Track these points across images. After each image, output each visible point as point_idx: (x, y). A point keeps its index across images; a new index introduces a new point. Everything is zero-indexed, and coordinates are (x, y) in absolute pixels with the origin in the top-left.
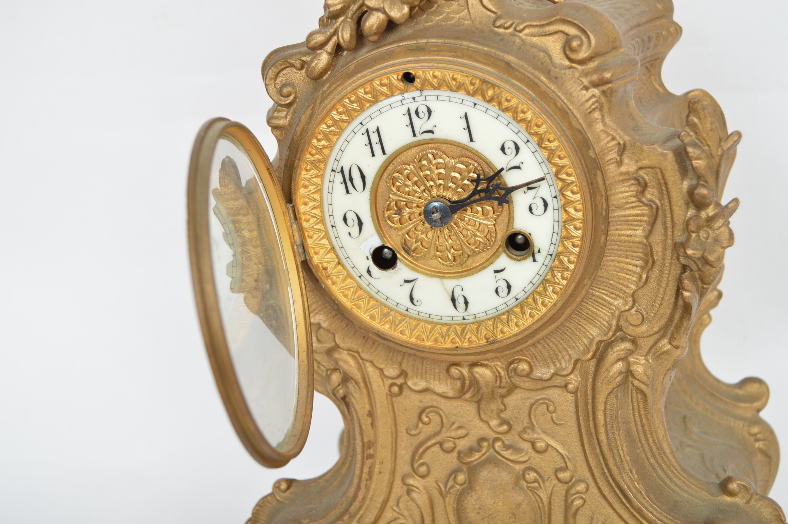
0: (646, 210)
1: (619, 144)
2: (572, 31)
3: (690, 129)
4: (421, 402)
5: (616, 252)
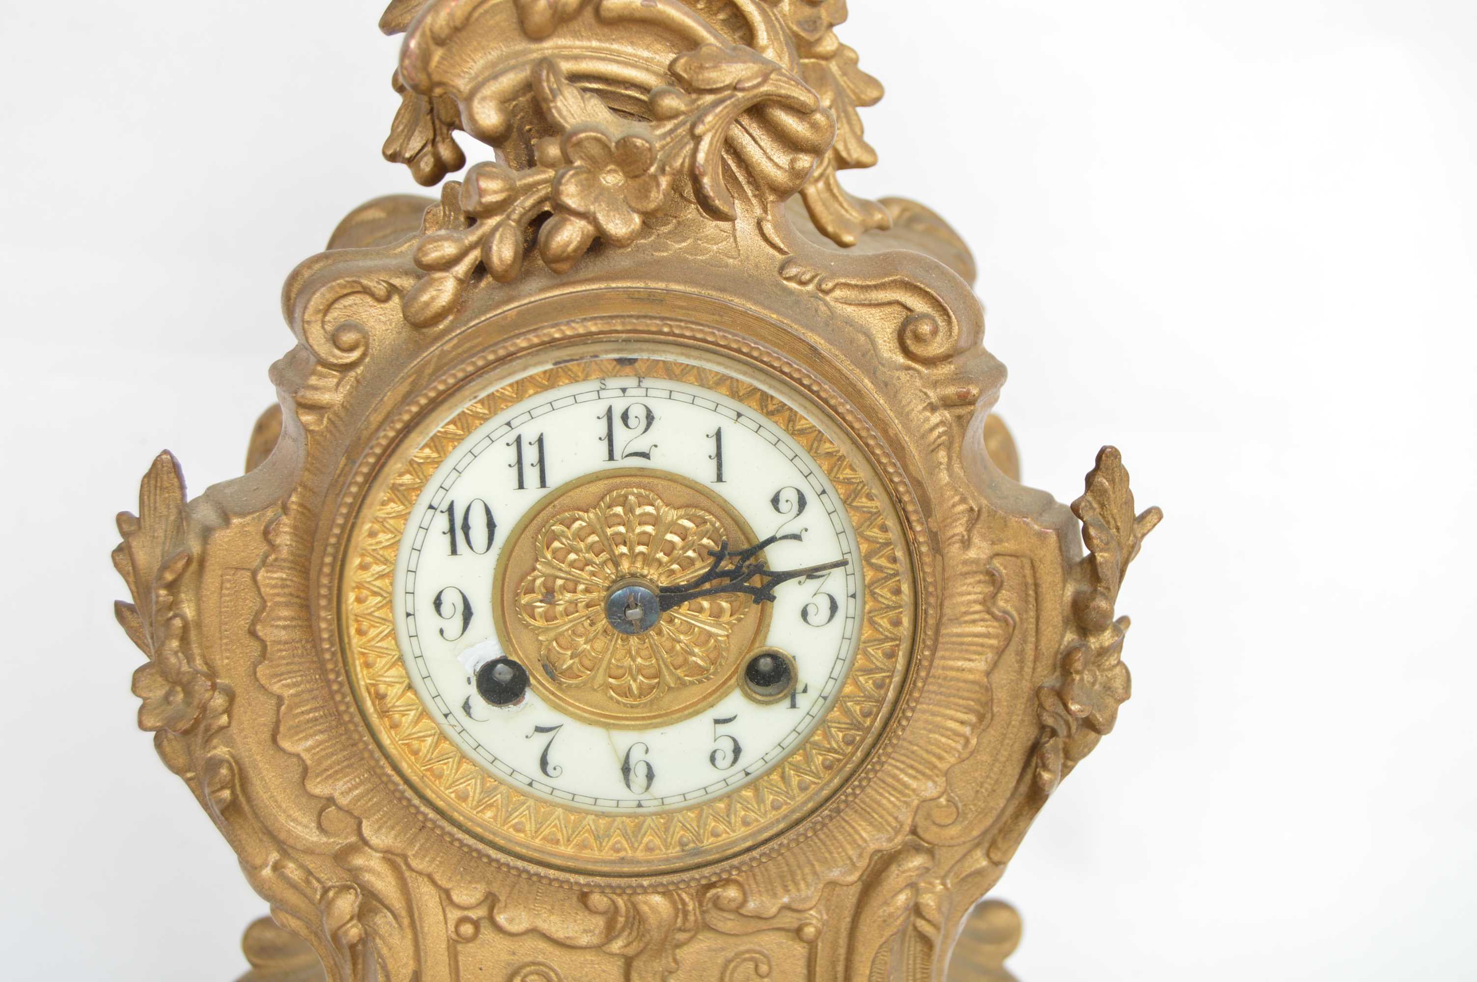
0: (994, 628)
1: (972, 509)
2: (918, 305)
3: (1094, 498)
4: (514, 954)
5: (933, 696)
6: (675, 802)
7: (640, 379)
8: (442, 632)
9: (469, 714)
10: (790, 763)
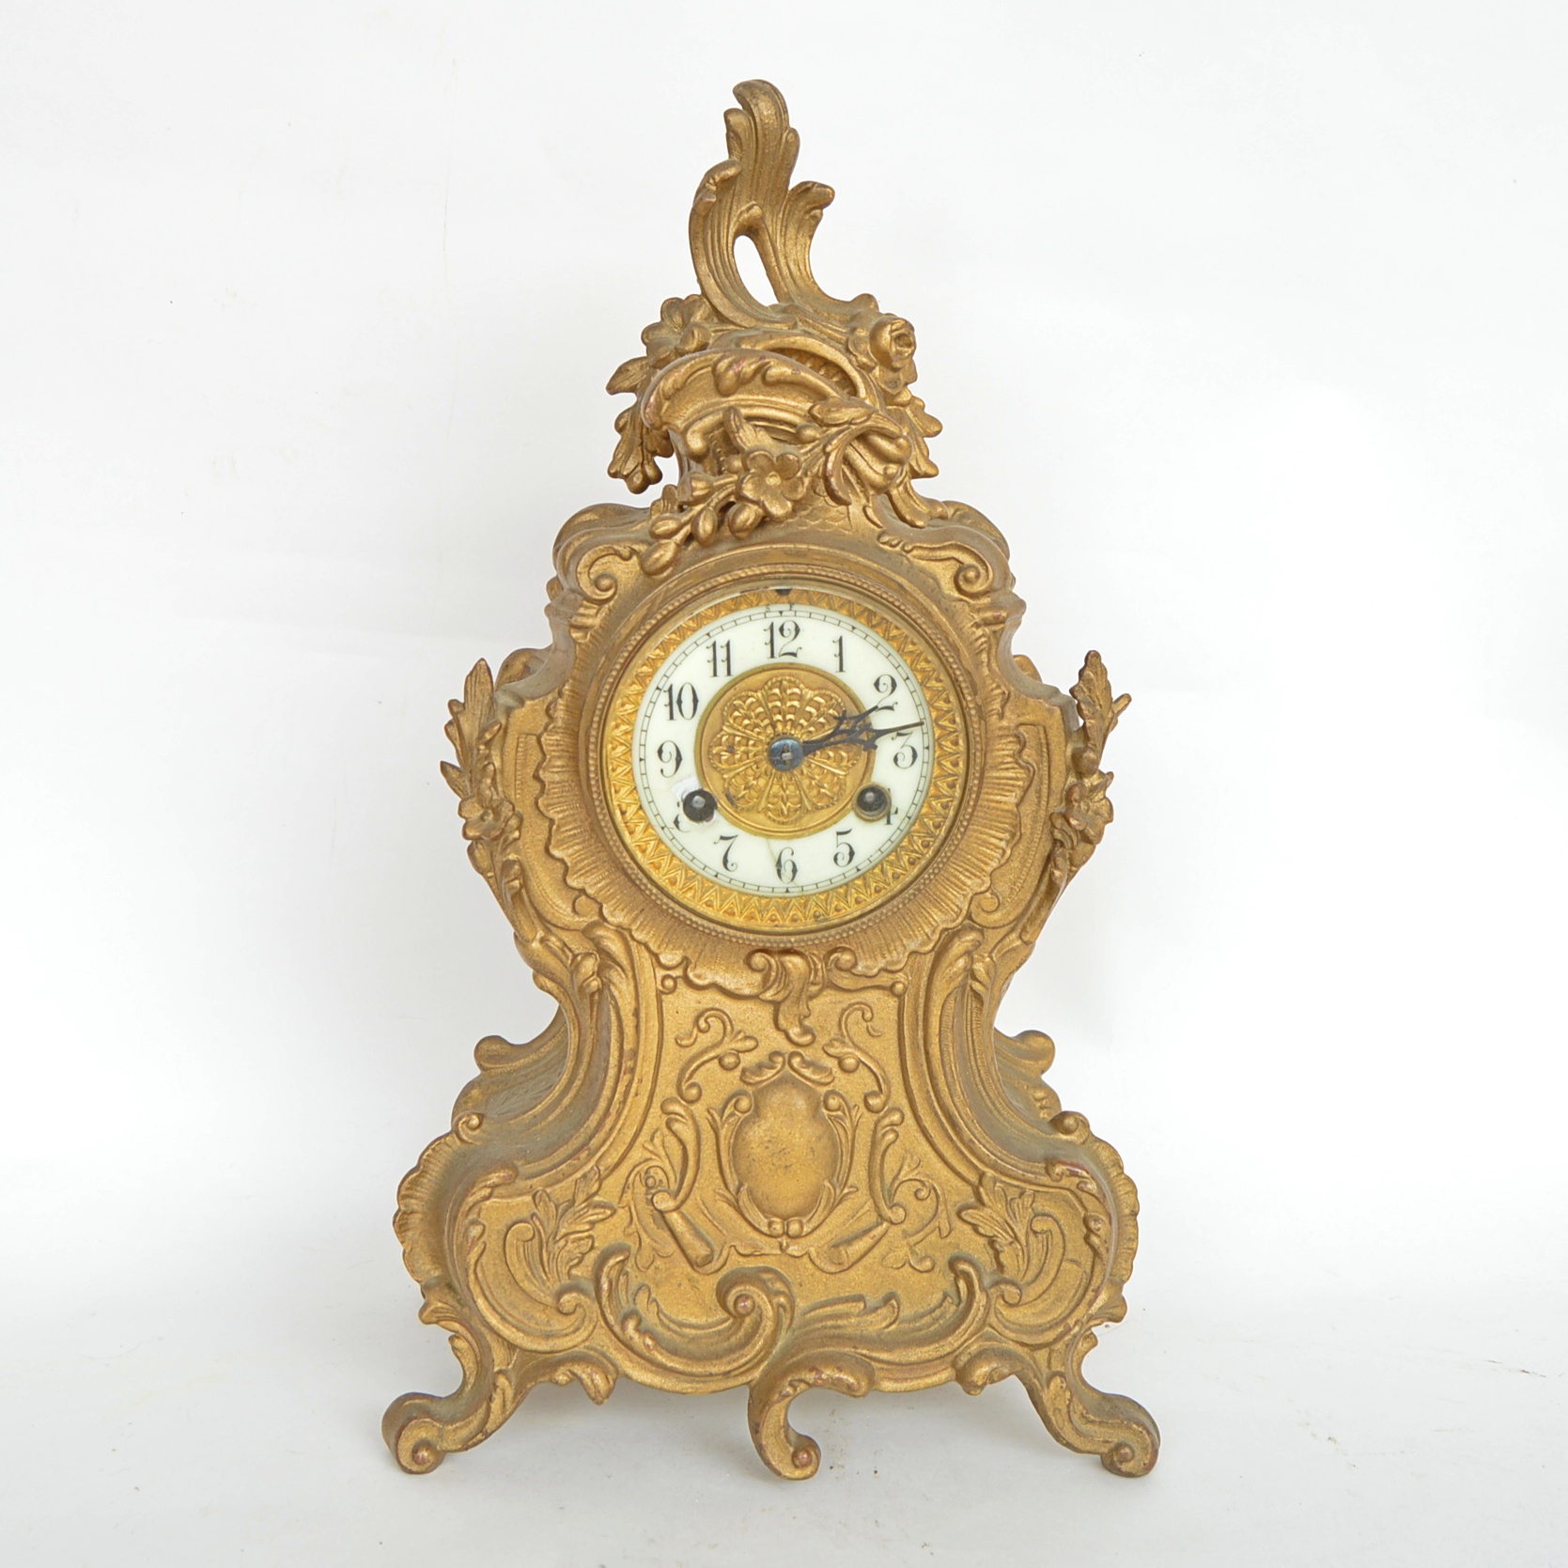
0: (1021, 774)
1: (1004, 693)
2: (967, 559)
3: (1084, 685)
4: (700, 1003)
5: (981, 820)
6: (810, 889)
7: (791, 604)
8: (662, 771)
9: (677, 827)
10: (887, 861)
